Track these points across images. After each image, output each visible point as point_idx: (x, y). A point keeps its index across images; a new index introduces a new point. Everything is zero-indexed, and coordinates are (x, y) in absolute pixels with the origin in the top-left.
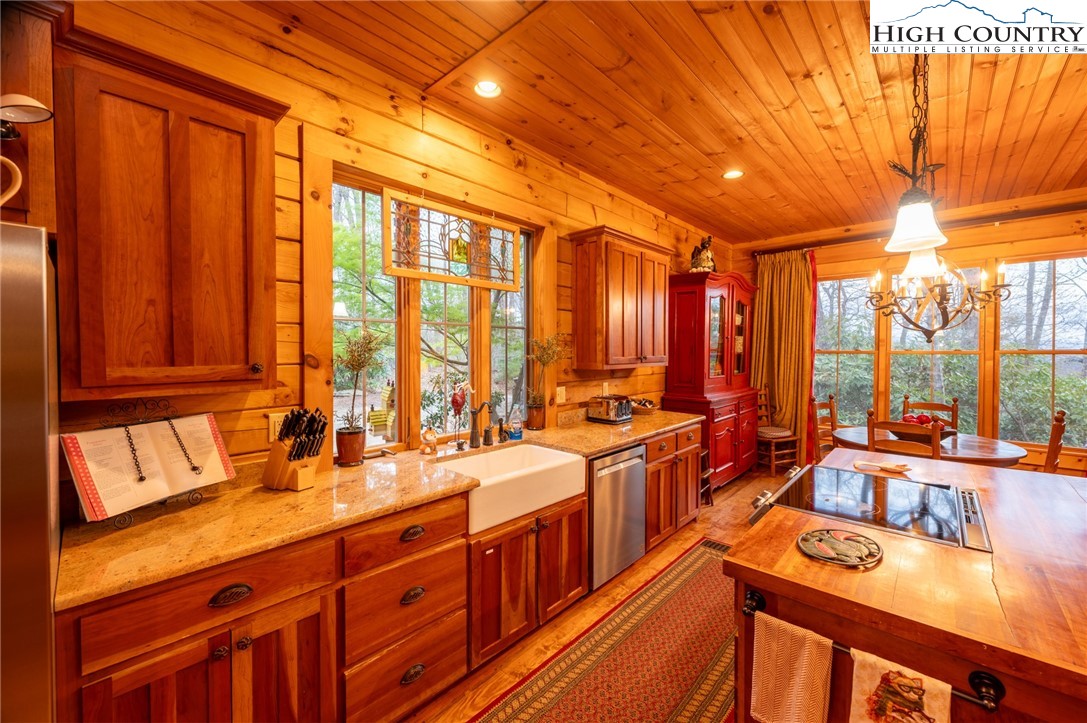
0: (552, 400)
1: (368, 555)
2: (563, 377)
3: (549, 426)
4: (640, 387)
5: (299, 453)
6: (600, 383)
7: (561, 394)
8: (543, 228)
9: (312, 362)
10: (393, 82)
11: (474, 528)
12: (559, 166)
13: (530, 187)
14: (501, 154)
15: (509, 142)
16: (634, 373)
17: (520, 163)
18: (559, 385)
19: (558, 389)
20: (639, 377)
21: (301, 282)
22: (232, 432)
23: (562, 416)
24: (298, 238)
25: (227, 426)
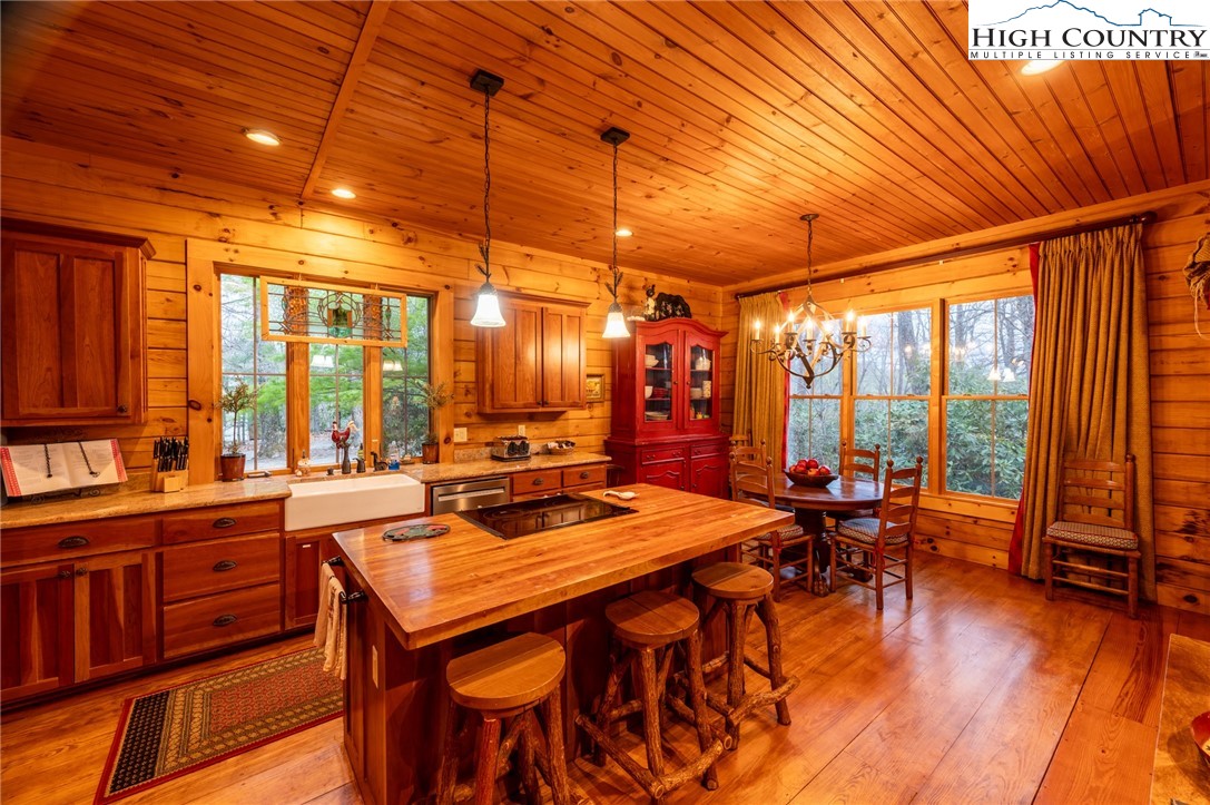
0: (448, 440)
1: (183, 533)
2: (464, 419)
3: (443, 461)
4: (571, 430)
5: (165, 467)
6: (514, 425)
7: (460, 435)
8: (437, 293)
9: (195, 405)
10: (272, 197)
11: (289, 527)
12: (458, 237)
13: (421, 258)
14: (386, 236)
15: (395, 225)
16: (563, 417)
17: (409, 240)
18: (457, 426)
19: (456, 430)
20: (570, 421)
21: (187, 350)
22: (132, 452)
23: (460, 453)
24: (184, 318)
25: (128, 448)
